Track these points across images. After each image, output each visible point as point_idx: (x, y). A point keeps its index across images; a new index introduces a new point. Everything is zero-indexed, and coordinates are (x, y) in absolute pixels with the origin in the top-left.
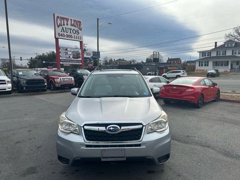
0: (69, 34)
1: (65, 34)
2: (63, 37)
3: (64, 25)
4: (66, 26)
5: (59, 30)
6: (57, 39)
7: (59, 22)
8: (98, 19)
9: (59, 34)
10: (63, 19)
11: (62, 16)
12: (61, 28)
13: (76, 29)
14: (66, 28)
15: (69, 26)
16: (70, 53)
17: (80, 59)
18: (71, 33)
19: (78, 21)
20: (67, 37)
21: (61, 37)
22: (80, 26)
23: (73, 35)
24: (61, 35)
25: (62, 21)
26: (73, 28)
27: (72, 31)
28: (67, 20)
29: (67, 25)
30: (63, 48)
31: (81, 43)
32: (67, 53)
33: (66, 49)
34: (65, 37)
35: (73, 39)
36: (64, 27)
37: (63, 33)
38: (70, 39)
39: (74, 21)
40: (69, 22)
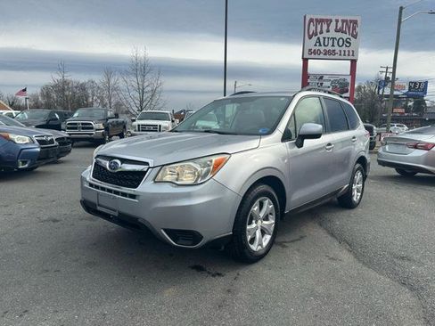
0: (330, 48)
1: (322, 48)
2: (317, 56)
3: (321, 33)
4: (325, 34)
5: (311, 43)
6: (305, 61)
7: (312, 28)
8: (401, 8)
9: (310, 50)
10: (321, 21)
11: (319, 17)
12: (315, 38)
13: (345, 36)
14: (324, 38)
15: (332, 34)
16: (328, 84)
17: (347, 95)
18: (333, 45)
19: (351, 21)
20: (325, 54)
21: (313, 56)
22: (354, 29)
23: (337, 48)
24: (315, 52)
25: (319, 27)
26: (339, 35)
27: (336, 42)
28: (329, 22)
29: (328, 31)
30: (315, 75)
31: (354, 62)
32: (322, 84)
33: (321, 78)
34: (322, 56)
35: (337, 56)
36: (321, 37)
37: (317, 48)
38: (332, 57)
39: (343, 21)
40: (333, 24)
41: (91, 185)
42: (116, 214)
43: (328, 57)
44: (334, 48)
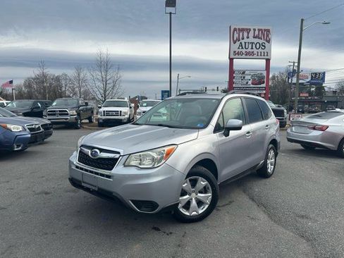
0: (249, 50)
1: (244, 51)
2: (240, 56)
3: (243, 39)
4: (246, 40)
5: (236, 47)
6: (231, 60)
7: (236, 36)
8: (302, 20)
9: (235, 52)
10: (243, 30)
11: (241, 27)
12: (238, 43)
13: (261, 41)
14: (245, 43)
15: (251, 40)
16: (249, 77)
17: (264, 85)
18: (252, 48)
19: (265, 30)
20: (246, 55)
21: (237, 56)
22: (268, 36)
23: (255, 51)
24: (238, 54)
25: (241, 34)
26: (256, 41)
27: (254, 46)
28: (248, 31)
29: (248, 38)
30: (239, 71)
31: (268, 61)
32: (244, 77)
33: (244, 73)
34: (244, 56)
35: (255, 56)
36: (243, 42)
37: (240, 50)
38: (251, 57)
39: (259, 30)
40: (252, 32)
41: (77, 167)
42: (96, 189)
43: (248, 57)
44: (252, 50)
